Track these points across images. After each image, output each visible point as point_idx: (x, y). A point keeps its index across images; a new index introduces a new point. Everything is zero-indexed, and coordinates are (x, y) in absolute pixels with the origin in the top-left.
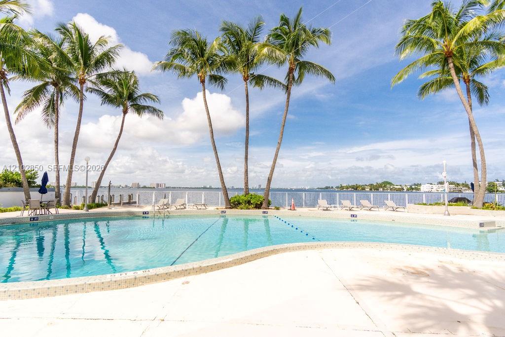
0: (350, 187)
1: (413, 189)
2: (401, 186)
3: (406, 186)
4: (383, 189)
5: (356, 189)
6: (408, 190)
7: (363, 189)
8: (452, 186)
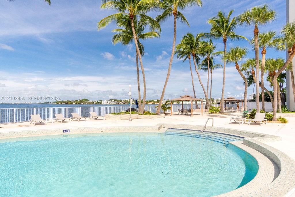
0: (63, 102)
1: (98, 103)
2: (93, 101)
3: (95, 101)
4: (83, 103)
5: (67, 103)
6: (96, 103)
7: (72, 103)
8: (116, 101)
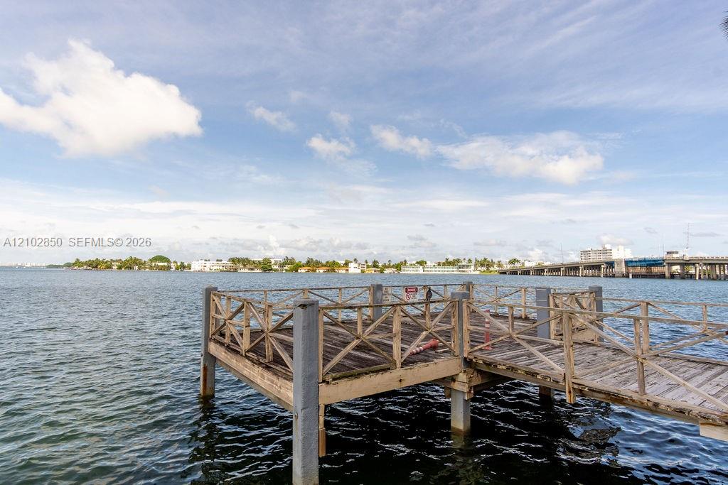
5: (96, 267)
6: (177, 268)
